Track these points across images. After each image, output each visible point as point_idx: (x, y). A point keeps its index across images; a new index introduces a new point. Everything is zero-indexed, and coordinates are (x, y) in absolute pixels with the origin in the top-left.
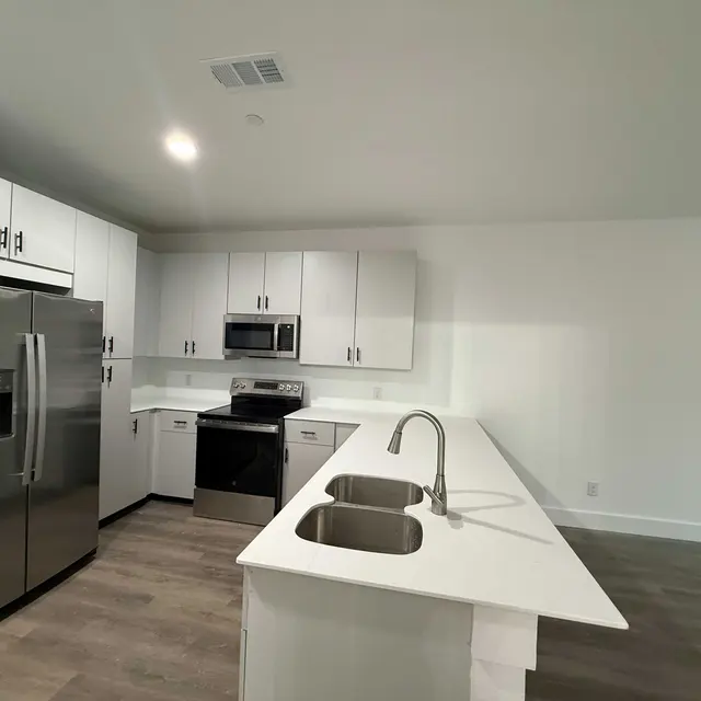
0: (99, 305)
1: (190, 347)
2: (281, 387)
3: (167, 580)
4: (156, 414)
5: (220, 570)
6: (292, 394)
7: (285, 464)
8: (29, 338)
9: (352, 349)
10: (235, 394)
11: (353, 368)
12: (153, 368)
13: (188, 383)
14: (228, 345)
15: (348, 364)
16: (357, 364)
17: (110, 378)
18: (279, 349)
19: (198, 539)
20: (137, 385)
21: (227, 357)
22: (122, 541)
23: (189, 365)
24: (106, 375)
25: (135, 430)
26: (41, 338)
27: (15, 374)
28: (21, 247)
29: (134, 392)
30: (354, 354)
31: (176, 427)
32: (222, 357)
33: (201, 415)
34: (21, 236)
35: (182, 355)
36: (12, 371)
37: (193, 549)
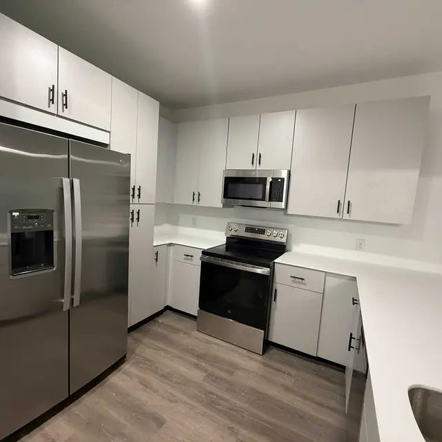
0: (127, 157)
1: (197, 196)
2: (268, 232)
3: (176, 402)
4: (171, 248)
5: (221, 398)
6: (278, 239)
7: (273, 302)
8: (66, 181)
9: (342, 202)
10: (229, 236)
11: (342, 219)
12: (170, 211)
13: (194, 224)
14: (226, 195)
15: (337, 216)
16: (346, 216)
17: (138, 219)
18: (270, 200)
19: (201, 357)
20: (158, 223)
21: (224, 206)
22: (145, 348)
23: (195, 211)
24: (136, 216)
25: (157, 259)
26: (76, 182)
27: (55, 214)
28: (66, 105)
29: (157, 229)
30: (344, 207)
31: (185, 259)
32: (221, 206)
33: (205, 253)
34: (66, 95)
35: (190, 202)
36: (52, 211)
37: (197, 366)
